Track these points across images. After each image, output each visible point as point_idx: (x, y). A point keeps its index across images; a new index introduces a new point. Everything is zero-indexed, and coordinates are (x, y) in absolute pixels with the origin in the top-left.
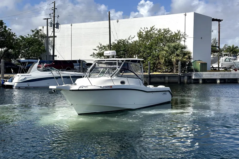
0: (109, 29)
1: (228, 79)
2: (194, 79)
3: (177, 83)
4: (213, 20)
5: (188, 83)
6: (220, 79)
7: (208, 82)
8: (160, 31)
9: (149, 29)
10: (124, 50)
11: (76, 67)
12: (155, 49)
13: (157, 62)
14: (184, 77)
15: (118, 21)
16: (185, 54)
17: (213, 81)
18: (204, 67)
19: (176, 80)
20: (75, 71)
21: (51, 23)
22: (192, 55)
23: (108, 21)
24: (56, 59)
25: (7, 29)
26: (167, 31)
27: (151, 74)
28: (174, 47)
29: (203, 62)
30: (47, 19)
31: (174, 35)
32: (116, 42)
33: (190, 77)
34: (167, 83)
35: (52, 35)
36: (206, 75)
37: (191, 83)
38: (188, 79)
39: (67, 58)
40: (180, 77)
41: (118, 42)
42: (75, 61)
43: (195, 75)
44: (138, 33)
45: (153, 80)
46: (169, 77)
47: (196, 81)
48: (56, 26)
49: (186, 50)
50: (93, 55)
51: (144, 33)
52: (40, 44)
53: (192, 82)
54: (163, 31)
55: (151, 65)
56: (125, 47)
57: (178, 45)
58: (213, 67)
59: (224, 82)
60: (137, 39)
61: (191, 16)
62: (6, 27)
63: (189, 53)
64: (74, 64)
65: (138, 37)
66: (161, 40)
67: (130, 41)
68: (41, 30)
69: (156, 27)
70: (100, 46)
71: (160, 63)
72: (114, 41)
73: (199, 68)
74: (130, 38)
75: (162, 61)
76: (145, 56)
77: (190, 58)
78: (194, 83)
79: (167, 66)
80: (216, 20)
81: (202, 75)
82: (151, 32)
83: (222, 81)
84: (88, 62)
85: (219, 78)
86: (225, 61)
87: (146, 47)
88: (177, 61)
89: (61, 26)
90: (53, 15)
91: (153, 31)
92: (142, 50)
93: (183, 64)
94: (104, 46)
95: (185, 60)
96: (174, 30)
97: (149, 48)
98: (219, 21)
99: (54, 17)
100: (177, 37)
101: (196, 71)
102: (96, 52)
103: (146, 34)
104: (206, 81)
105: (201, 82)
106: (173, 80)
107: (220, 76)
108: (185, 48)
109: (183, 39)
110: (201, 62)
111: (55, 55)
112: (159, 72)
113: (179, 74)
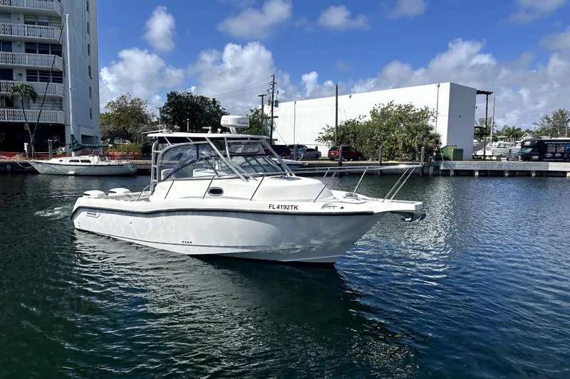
0: (335, 107)
1: (491, 171)
2: (443, 170)
3: (419, 175)
4: (479, 92)
5: (434, 175)
6: (480, 171)
8: (400, 107)
9: (385, 107)
10: (353, 133)
11: (293, 152)
12: (394, 131)
13: (395, 147)
14: (429, 167)
15: (350, 97)
16: (431, 137)
17: (470, 173)
18: (459, 154)
19: (418, 171)
20: (290, 159)
21: (269, 101)
23: (335, 97)
24: (277, 143)
26: (409, 108)
27: (383, 162)
28: (417, 129)
29: (458, 147)
30: (263, 96)
31: (420, 113)
33: (437, 168)
35: (271, 116)
36: (459, 165)
37: (438, 175)
38: (434, 171)
39: (289, 142)
40: (423, 167)
41: (346, 124)
42: (292, 146)
43: (444, 165)
44: (371, 112)
47: (446, 173)
48: (274, 104)
49: (432, 132)
50: (319, 140)
51: (379, 111)
53: (440, 174)
54: (403, 107)
55: (387, 151)
56: (355, 128)
57: (424, 125)
58: (476, 155)
59: (485, 174)
60: (369, 118)
61: (446, 87)
62: (218, 106)
63: (438, 136)
64: (291, 150)
65: (372, 116)
66: (401, 119)
67: (359, 121)
69: (395, 103)
70: (326, 128)
71: (398, 149)
72: (342, 120)
73: (452, 157)
74: (361, 117)
75: (400, 146)
76: (379, 140)
77: (437, 142)
78: (443, 175)
79: (407, 153)
80: (483, 93)
81: (454, 165)
82: (389, 109)
83: (482, 174)
84: (309, 147)
85: (479, 169)
86: (498, 147)
87: (381, 129)
88: (420, 146)
89: (280, 105)
90: (271, 91)
91: (392, 107)
92: (376, 131)
93: (429, 151)
94: (332, 128)
95: (430, 144)
96: (418, 106)
97: (385, 129)
98: (488, 93)
99: (273, 93)
100: (424, 114)
101: (447, 159)
102: (321, 136)
103: (382, 113)
104: (459, 173)
105: (452, 173)
107: (480, 166)
108: (432, 129)
109: (432, 118)
110: (455, 148)
111: (273, 138)
112: (397, 160)
113: (422, 162)
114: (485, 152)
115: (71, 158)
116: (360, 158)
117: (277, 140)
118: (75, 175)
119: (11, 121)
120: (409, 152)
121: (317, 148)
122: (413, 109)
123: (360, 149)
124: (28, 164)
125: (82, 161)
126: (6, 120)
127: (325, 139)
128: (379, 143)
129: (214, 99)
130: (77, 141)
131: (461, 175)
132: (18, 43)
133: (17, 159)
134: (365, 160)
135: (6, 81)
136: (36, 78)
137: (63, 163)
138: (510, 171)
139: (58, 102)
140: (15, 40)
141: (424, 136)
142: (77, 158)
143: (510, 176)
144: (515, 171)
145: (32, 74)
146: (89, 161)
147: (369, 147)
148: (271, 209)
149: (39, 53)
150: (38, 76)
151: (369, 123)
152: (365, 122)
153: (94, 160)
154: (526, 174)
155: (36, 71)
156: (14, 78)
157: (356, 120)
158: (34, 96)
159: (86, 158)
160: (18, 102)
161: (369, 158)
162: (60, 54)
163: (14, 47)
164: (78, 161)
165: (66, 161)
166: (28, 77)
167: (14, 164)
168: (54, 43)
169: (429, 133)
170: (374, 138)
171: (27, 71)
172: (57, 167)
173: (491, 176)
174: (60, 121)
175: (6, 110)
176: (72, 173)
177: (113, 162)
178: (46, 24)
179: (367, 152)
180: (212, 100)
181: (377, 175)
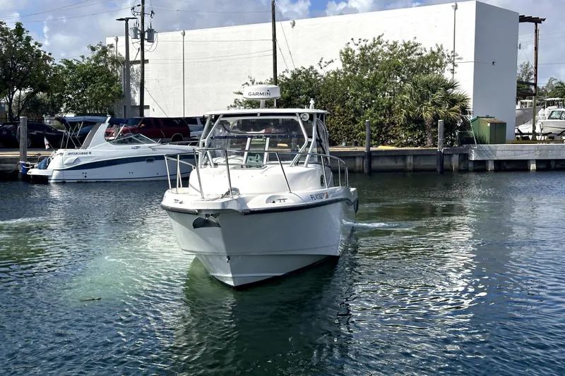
0: (272, 43)
1: (557, 161)
2: (475, 161)
3: (435, 170)
4: (523, 19)
5: (460, 171)
6: (538, 162)
7: (508, 167)
8: (394, 46)
9: (368, 44)
12: (383, 90)
13: (387, 120)
14: (451, 155)
16: (454, 102)
17: (519, 167)
18: (499, 132)
19: (432, 163)
20: (193, 144)
21: (136, 29)
22: (470, 104)
23: (271, 24)
24: (148, 114)
25: (32, 44)
27: (372, 149)
28: (426, 85)
29: (499, 119)
30: (127, 20)
31: (428, 58)
32: (289, 76)
33: (465, 157)
34: (410, 171)
35: (139, 58)
36: (503, 152)
37: (466, 171)
38: (460, 164)
39: (175, 113)
40: (441, 156)
41: (294, 76)
42: (193, 120)
43: (479, 152)
44: (341, 53)
45: (377, 164)
46: (416, 155)
47: (480, 167)
48: (146, 35)
49: (455, 92)
50: (236, 105)
51: (358, 52)
52: (111, 80)
53: (470, 169)
54: (401, 48)
55: (373, 129)
56: (311, 85)
57: (438, 80)
58: (521, 133)
59: (548, 167)
60: (338, 65)
61: (468, 12)
62: (29, 39)
63: (464, 99)
64: (191, 126)
65: (343, 61)
66: (398, 69)
67: (322, 72)
68: (111, 46)
69: (384, 39)
71: (393, 123)
72: (286, 68)
73: (487, 136)
74: (323, 64)
75: (402, 118)
76: (358, 107)
77: (464, 110)
78: (475, 171)
79: (411, 130)
80: (530, 19)
81: (494, 151)
82: (374, 49)
83: (542, 166)
85: (536, 158)
86: (549, 118)
87: (361, 84)
88: (436, 118)
89: (159, 37)
90: (140, 10)
91: (379, 46)
92: (351, 91)
93: (450, 126)
95: (452, 114)
96: (427, 45)
97: (367, 87)
98: (537, 21)
99: (143, 14)
100: (435, 59)
101: (480, 140)
103: (363, 54)
104: (504, 167)
105: (491, 166)
106: (424, 163)
107: (538, 153)
108: (453, 87)
109: (450, 66)
110: (492, 120)
111: (145, 104)
112: (392, 144)
113: (440, 148)
114: (534, 128)
120: (414, 130)
128: (358, 113)
129: (19, 25)
131: (506, 170)
151: (337, 74)
152: (330, 73)
157: (313, 69)
161: (341, 143)
170: (348, 103)
179: (337, 130)
180: (13, 27)
181: (361, 172)
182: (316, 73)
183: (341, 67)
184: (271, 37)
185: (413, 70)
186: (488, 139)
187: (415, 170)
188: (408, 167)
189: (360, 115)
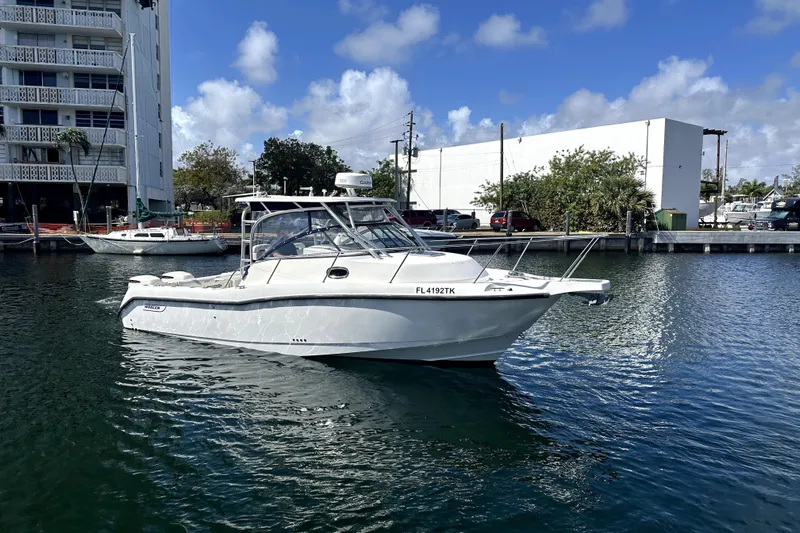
0: (499, 155)
1: (729, 245)
2: (658, 244)
3: (623, 251)
4: (707, 132)
5: (644, 251)
6: (711, 245)
7: (686, 249)
8: (593, 155)
9: (571, 154)
10: (526, 192)
11: (441, 220)
12: (585, 189)
13: (587, 211)
14: (637, 239)
15: (520, 141)
16: (641, 197)
17: (697, 249)
18: (680, 221)
19: (622, 245)
20: (438, 229)
21: (406, 148)
22: (658, 201)
23: (499, 142)
24: (415, 208)
25: (337, 160)
26: (605, 155)
28: (618, 184)
29: (679, 211)
30: (397, 142)
31: (622, 163)
32: (511, 180)
33: (649, 241)
34: (603, 251)
35: (407, 169)
36: (682, 237)
37: (651, 251)
38: (645, 246)
39: (433, 206)
40: (629, 240)
41: (515, 179)
42: (440, 212)
43: (660, 236)
44: (550, 162)
46: (609, 239)
47: (662, 249)
48: (412, 152)
49: (641, 190)
50: (475, 202)
51: (563, 160)
52: (391, 184)
53: (654, 250)
54: (598, 155)
55: (576, 218)
56: (528, 185)
57: (628, 180)
58: (703, 222)
59: (719, 249)
60: (548, 171)
61: (659, 126)
62: (335, 157)
63: (651, 195)
64: (438, 217)
65: (552, 167)
66: (595, 172)
67: (535, 174)
68: (392, 161)
69: (586, 149)
70: (486, 185)
71: (591, 214)
72: (510, 173)
74: (537, 170)
75: (595, 210)
76: (563, 202)
77: (650, 204)
78: (657, 252)
79: (605, 220)
80: (713, 132)
81: (674, 237)
82: (577, 158)
83: (716, 249)
84: (462, 213)
85: (711, 242)
86: (733, 210)
87: (566, 186)
88: (624, 211)
89: (421, 153)
90: (408, 134)
91: (581, 155)
92: (559, 190)
93: (637, 217)
94: (494, 186)
95: (639, 207)
96: (620, 153)
97: (571, 186)
98: (720, 133)
99: (411, 137)
100: (628, 163)
101: (663, 227)
102: (478, 196)
103: (568, 162)
104: (680, 248)
105: (671, 248)
106: (614, 245)
107: (712, 238)
108: (641, 186)
109: (640, 169)
110: (675, 212)
111: (411, 200)
112: (590, 230)
113: (628, 233)
114: (716, 218)
115: (137, 232)
116: (536, 227)
117: (415, 203)
118: (143, 255)
119: (56, 181)
120: (608, 218)
121: (474, 214)
122: (612, 157)
123: (536, 215)
124: (80, 240)
125: (153, 235)
126: (49, 181)
127: (485, 200)
128: (564, 206)
129: (329, 148)
130: (145, 208)
131: (683, 251)
132: (65, 74)
133: (64, 232)
134: (544, 229)
135: (48, 127)
136: (89, 121)
137: (127, 238)
138: (756, 245)
139: (118, 155)
140: (61, 71)
141: (630, 196)
142: (145, 231)
143: (756, 252)
144: (763, 245)
145: (83, 116)
146: (162, 235)
147: (550, 212)
148: (419, 294)
149: (93, 87)
150: (92, 119)
151: (548, 178)
152: (543, 177)
153: (169, 234)
154: (780, 249)
155: (89, 112)
156: (60, 122)
157: (530, 174)
158: (86, 146)
159: (158, 230)
160: (64, 156)
161: (549, 227)
162: (120, 88)
163: (59, 79)
164: (147, 235)
165: (130, 235)
166: (77, 121)
167: (59, 240)
168: (113, 73)
169: (636, 191)
170: (557, 198)
171: (77, 112)
172: (118, 244)
173: (728, 252)
174: (121, 180)
175: (48, 166)
176: (139, 251)
177: (195, 237)
178: (102, 48)
179: (547, 219)
180: (325, 149)
181: (562, 251)
182: (532, 176)
183: (550, 173)
184: (499, 151)
185: (608, 173)
186: (670, 226)
187: (607, 250)
188: (602, 248)
189: (564, 208)
